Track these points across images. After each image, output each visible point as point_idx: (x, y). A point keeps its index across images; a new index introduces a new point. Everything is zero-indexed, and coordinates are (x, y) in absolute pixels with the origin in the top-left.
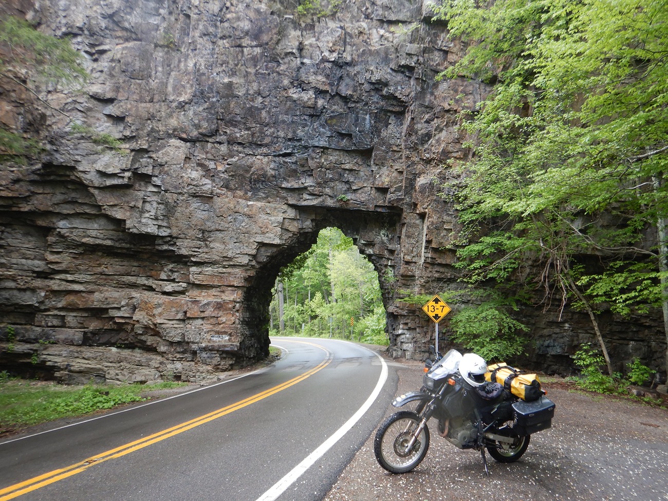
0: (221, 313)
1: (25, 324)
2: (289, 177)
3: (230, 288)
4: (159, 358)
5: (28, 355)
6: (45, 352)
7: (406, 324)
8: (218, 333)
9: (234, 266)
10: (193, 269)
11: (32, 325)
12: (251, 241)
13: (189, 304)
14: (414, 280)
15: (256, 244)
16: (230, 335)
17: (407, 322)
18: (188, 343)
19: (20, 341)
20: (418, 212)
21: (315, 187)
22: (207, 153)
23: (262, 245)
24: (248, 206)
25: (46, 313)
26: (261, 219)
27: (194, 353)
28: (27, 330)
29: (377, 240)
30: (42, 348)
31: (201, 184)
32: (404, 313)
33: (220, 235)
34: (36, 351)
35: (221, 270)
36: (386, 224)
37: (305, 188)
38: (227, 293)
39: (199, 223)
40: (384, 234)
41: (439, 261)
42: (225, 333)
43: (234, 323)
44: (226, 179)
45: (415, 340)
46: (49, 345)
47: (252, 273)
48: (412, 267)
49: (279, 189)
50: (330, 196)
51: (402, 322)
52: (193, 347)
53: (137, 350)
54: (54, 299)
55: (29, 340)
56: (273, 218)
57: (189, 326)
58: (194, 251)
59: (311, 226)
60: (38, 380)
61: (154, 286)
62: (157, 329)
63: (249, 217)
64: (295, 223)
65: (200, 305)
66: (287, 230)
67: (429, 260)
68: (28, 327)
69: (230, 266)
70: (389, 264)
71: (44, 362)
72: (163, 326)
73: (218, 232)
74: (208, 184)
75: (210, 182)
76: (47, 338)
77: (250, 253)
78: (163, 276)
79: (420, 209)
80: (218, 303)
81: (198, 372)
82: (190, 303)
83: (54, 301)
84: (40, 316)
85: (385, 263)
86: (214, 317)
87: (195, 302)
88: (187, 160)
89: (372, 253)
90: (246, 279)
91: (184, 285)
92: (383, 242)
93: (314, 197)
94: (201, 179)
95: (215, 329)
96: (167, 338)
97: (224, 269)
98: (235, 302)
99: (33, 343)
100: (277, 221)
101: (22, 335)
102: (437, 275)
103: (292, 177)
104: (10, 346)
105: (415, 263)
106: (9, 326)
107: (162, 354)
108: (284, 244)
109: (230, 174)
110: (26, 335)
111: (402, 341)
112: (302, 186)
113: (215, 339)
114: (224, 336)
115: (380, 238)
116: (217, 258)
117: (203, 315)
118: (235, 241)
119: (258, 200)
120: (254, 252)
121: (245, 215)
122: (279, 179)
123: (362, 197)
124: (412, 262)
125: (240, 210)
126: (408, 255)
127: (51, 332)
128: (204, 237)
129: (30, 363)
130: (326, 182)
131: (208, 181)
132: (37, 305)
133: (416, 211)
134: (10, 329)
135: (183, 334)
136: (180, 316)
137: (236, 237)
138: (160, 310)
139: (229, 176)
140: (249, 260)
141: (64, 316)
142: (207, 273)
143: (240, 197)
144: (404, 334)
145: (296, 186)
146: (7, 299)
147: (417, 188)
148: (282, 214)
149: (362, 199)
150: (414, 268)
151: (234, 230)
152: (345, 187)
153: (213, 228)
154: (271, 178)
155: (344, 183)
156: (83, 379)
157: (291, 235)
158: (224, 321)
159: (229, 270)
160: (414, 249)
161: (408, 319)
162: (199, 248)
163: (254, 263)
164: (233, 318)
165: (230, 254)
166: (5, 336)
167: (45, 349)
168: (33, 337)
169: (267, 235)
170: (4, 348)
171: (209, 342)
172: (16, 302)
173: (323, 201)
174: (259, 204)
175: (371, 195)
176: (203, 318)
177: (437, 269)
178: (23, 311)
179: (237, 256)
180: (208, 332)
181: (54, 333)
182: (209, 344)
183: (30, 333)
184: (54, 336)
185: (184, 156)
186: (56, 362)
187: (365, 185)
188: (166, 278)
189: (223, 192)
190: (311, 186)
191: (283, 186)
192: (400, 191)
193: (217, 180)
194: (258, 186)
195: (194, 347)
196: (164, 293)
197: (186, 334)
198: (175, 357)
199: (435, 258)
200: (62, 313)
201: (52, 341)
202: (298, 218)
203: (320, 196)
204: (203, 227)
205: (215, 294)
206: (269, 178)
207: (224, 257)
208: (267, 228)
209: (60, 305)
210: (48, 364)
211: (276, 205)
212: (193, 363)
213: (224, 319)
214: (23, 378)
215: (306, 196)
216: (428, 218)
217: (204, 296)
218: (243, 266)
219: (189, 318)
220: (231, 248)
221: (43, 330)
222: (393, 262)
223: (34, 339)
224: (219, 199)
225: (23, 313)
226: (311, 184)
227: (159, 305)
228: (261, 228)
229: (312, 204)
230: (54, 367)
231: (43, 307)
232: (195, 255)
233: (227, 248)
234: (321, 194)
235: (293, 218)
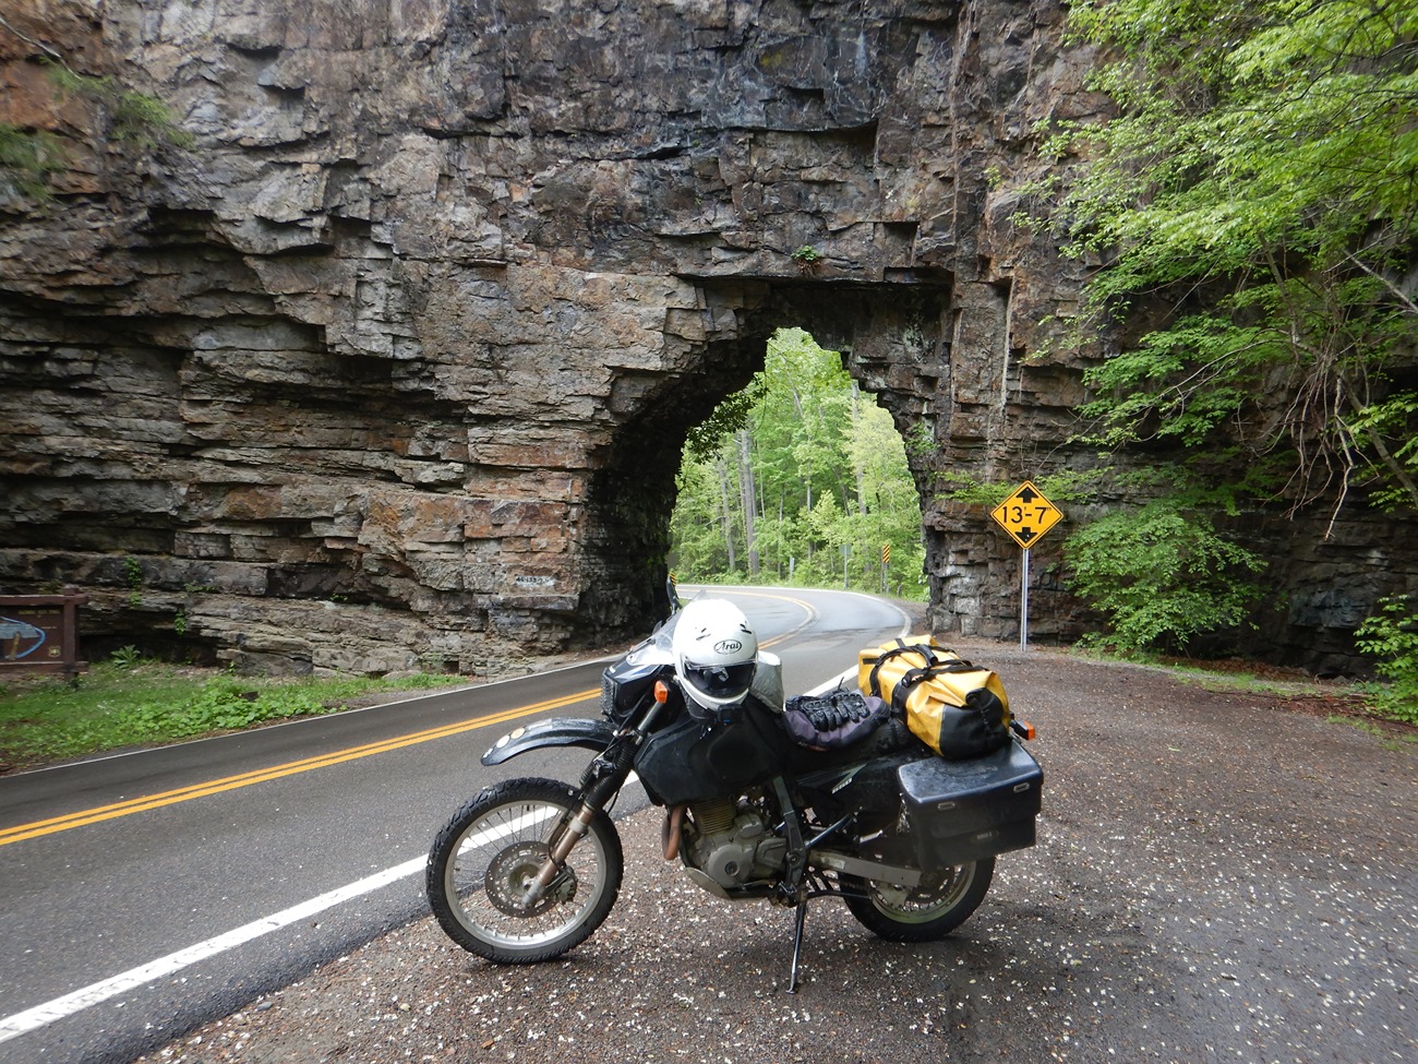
0: (536, 529)
1: (159, 553)
2: (677, 209)
3: (556, 474)
4: (415, 624)
5: (168, 615)
6: (197, 610)
7: (964, 553)
8: (532, 572)
9: (563, 422)
10: (475, 432)
11: (171, 555)
12: (598, 364)
13: (469, 508)
14: (982, 449)
15: (609, 372)
16: (558, 576)
17: (964, 547)
18: (470, 593)
19: (151, 587)
20: (991, 279)
21: (738, 229)
22: (488, 161)
23: (621, 373)
24: (585, 283)
25: (194, 531)
26: (617, 312)
27: (483, 614)
28: (162, 565)
29: (896, 353)
30: (191, 602)
31: (478, 236)
32: (959, 526)
33: (527, 353)
34: (181, 606)
35: (533, 433)
36: (916, 316)
37: (716, 234)
38: (550, 484)
39: (479, 328)
40: (911, 340)
41: (1043, 400)
42: (547, 572)
43: (565, 550)
44: (535, 222)
45: (983, 589)
46: (204, 595)
47: (603, 439)
48: (978, 417)
49: (656, 240)
50: (774, 251)
51: (953, 548)
52: (480, 601)
53: (373, 608)
54: (206, 501)
55: (167, 585)
56: (643, 310)
57: (470, 556)
58: (474, 393)
59: (734, 326)
60: (192, 664)
61: (398, 472)
62: (408, 563)
63: (590, 308)
64: (697, 321)
65: (492, 510)
66: (679, 337)
67: (1019, 399)
68: (163, 558)
69: (554, 423)
70: (925, 412)
71: (197, 629)
72: (419, 556)
73: (523, 348)
74: (494, 235)
75: (497, 231)
76: (201, 581)
77: (596, 393)
78: (415, 449)
79: (996, 273)
80: (529, 507)
81: (491, 654)
82: (471, 507)
83: (207, 505)
84: (184, 536)
85: (915, 410)
86: (522, 537)
87: (482, 504)
88: (445, 181)
89: (883, 386)
90: (590, 453)
91: (459, 467)
92: (908, 360)
93: (737, 255)
94: (478, 224)
95: (525, 563)
96: (428, 582)
97: (541, 432)
98: (567, 503)
99: (177, 591)
100: (653, 315)
101: (154, 575)
102: (1037, 435)
103: (685, 207)
104: (132, 596)
105: (986, 406)
106: (129, 557)
107: (421, 616)
108: (672, 371)
109: (541, 210)
110: (161, 574)
111: (954, 591)
112: (707, 229)
113: (525, 584)
114: (544, 578)
115: (901, 348)
116: (525, 406)
117: (498, 533)
118: (563, 365)
119: (608, 268)
120: (604, 390)
121: (579, 304)
122: (653, 214)
123: (854, 250)
124: (977, 405)
125: (569, 295)
126: (968, 388)
127: (206, 568)
128: (493, 359)
129: (173, 631)
130: (763, 217)
131: (493, 229)
132: (174, 513)
133: (987, 276)
134: (130, 563)
135: (460, 574)
136: (452, 535)
137: (563, 356)
138: (411, 522)
139: (541, 214)
140: (596, 409)
141: (228, 535)
142: (505, 441)
143: (569, 264)
144: (957, 576)
145: (694, 230)
146: (119, 501)
147: (987, 217)
148: (664, 300)
149: (854, 254)
150: (983, 419)
151: (557, 341)
152: (811, 226)
153: (510, 337)
154: (635, 214)
155: (808, 217)
156: (270, 664)
157: (688, 348)
158: (544, 545)
159: (552, 433)
160: (983, 373)
161: (969, 541)
162: (484, 385)
163: (606, 415)
164: (563, 539)
165: (552, 397)
166: (122, 576)
167: (198, 603)
168: (173, 578)
169: (632, 349)
170: (123, 601)
171: (512, 591)
172: (137, 507)
173: (760, 263)
174: (611, 278)
175: (875, 243)
176: (499, 540)
177: (1039, 419)
178: (151, 526)
179: (569, 400)
180: (510, 569)
181: (212, 572)
182: (513, 596)
183: (168, 570)
184: (213, 577)
185: (437, 173)
186: (219, 630)
187: (860, 219)
188: (420, 453)
189: (529, 253)
190: (728, 228)
191: (664, 231)
192: (945, 229)
193: (514, 225)
194: (605, 234)
195: (482, 601)
196: (420, 486)
197: (465, 573)
198: (447, 623)
199: (1033, 394)
200: (224, 531)
201: (208, 587)
202: (703, 306)
203: (751, 251)
204: (488, 337)
205: (525, 486)
206: (630, 214)
207: (539, 403)
208: (630, 333)
209: (218, 514)
210: (205, 632)
211: (649, 278)
212: (481, 636)
213: (543, 542)
214: (165, 661)
215: (718, 254)
216: (1016, 293)
217: (501, 492)
218: (581, 423)
219: (471, 540)
220: (553, 381)
221: (191, 565)
222: (933, 405)
223: (177, 584)
224: (520, 270)
225: (152, 530)
226: (729, 223)
227: (409, 512)
228: (618, 333)
229: (733, 271)
230: (216, 639)
231: (186, 519)
232: (476, 401)
233: (544, 382)
234: (753, 246)
235: (690, 307)
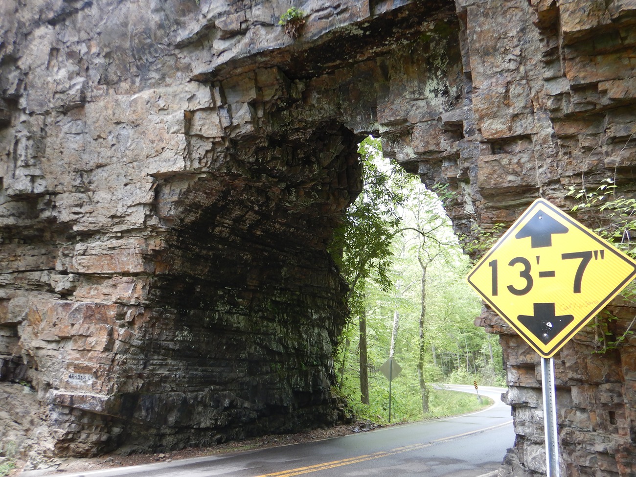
0: (93, 328)
2: (184, 15)
3: (125, 279)
7: (530, 367)
8: (81, 370)
9: (129, 231)
10: (79, 246)
12: (144, 174)
13: (60, 309)
15: (151, 179)
16: (96, 375)
21: (229, 13)
22: (79, 31)
23: (162, 181)
24: (131, 104)
26: (152, 124)
31: (68, 87)
33: (101, 174)
35: (111, 243)
37: (212, 25)
38: (120, 286)
39: (73, 161)
40: (436, 91)
42: (91, 370)
44: (103, 66)
47: (156, 244)
48: (520, 154)
49: (176, 50)
50: (264, 24)
56: (170, 117)
57: (58, 353)
58: (75, 213)
59: (249, 118)
62: (35, 358)
63: (135, 125)
64: (214, 118)
65: (70, 312)
66: (201, 137)
69: (123, 233)
70: (460, 173)
72: (41, 353)
73: (99, 170)
77: (145, 200)
78: (59, 265)
80: (88, 308)
86: (82, 335)
87: (66, 306)
88: (55, 53)
89: (413, 156)
90: (147, 258)
91: (72, 277)
93: (233, 40)
94: (70, 78)
97: (114, 241)
98: (125, 305)
100: (177, 120)
103: (190, 11)
105: (527, 137)
108: (198, 171)
112: (205, 23)
113: (75, 381)
114: (88, 376)
115: (422, 103)
116: (104, 220)
117: (72, 332)
118: (125, 181)
120: (150, 197)
121: (129, 123)
122: (169, 28)
124: (514, 139)
125: (123, 118)
128: (84, 183)
137: (123, 173)
138: (44, 323)
139: (106, 58)
140: (146, 216)
142: (93, 252)
143: (125, 92)
144: (523, 406)
148: (184, 105)
151: (119, 160)
153: (91, 163)
154: (159, 33)
157: (209, 146)
158: (94, 344)
159: (122, 241)
160: (514, 90)
162: (81, 206)
163: (154, 221)
164: (106, 338)
165: (120, 210)
169: (163, 155)
171: (67, 388)
173: (252, 42)
176: (71, 338)
177: (615, 128)
179: (130, 211)
185: (49, 48)
188: (61, 269)
189: (101, 92)
190: (220, 15)
191: (179, 39)
194: (144, 58)
199: (593, 86)
202: (219, 103)
203: (243, 32)
204: (78, 166)
205: (105, 291)
206: (155, 34)
207: (112, 217)
208: (162, 140)
211: (176, 88)
213: (93, 340)
215: (218, 45)
218: (139, 230)
220: (120, 196)
224: (94, 106)
228: (153, 142)
232: (75, 221)
233: (114, 198)
234: (244, 26)
235: (207, 105)
